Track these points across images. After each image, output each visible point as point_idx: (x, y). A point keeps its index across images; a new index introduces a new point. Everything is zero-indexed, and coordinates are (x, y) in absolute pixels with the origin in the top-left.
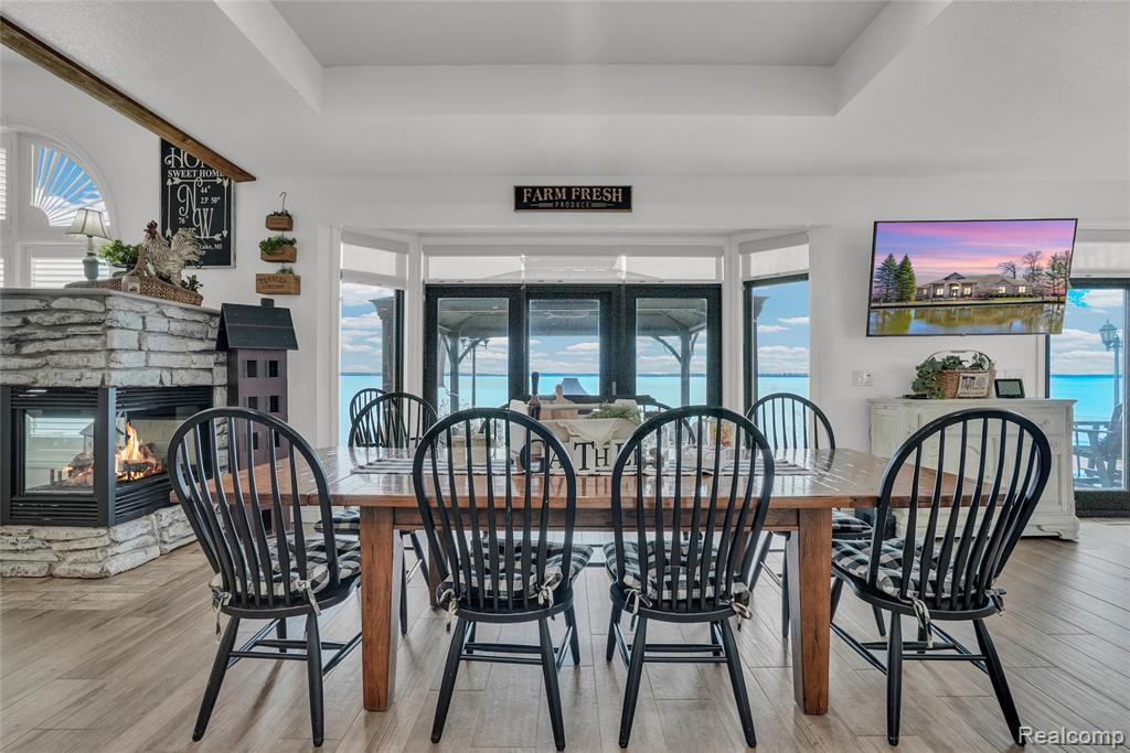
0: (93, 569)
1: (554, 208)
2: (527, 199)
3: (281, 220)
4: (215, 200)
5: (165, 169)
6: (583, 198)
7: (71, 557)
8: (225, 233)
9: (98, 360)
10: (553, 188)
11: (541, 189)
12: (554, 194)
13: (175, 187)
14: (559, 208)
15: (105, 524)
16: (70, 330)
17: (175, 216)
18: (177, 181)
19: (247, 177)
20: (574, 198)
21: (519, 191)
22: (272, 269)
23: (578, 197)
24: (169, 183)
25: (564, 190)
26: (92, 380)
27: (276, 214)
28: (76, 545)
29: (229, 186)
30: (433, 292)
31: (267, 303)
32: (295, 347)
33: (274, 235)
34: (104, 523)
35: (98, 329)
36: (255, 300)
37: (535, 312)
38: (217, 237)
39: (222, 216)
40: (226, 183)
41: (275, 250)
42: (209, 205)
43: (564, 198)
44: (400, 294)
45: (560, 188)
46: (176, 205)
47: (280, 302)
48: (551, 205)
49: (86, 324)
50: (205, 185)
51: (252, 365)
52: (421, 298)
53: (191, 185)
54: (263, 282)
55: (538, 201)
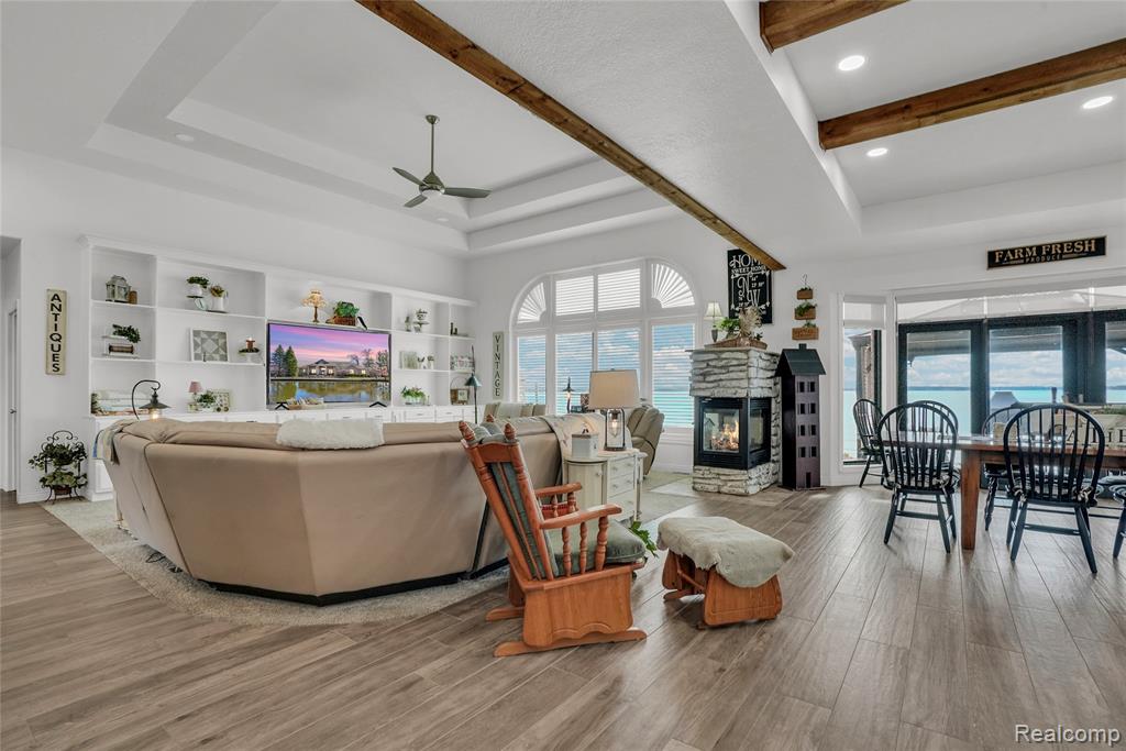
0: (742, 491)
1: (1025, 263)
2: (997, 260)
3: (805, 293)
4: (760, 284)
5: (730, 269)
6: (1054, 252)
7: (730, 484)
8: (768, 304)
9: (744, 383)
10: (1024, 249)
11: (1012, 251)
12: (1024, 253)
13: (736, 279)
14: (1030, 262)
15: (746, 469)
16: (731, 369)
17: (737, 296)
18: (737, 275)
19: (780, 267)
20: (1044, 253)
21: (991, 255)
22: (801, 324)
23: (1049, 253)
24: (732, 277)
25: (1034, 249)
26: (741, 394)
27: (802, 290)
28: (732, 478)
29: (770, 276)
30: (904, 330)
31: (802, 346)
32: (824, 373)
33: (801, 302)
34: (745, 467)
35: (745, 367)
36: (795, 345)
37: (993, 338)
38: (763, 307)
39: (765, 294)
40: (767, 274)
41: (805, 312)
42: (757, 288)
43: (1035, 254)
44: (877, 334)
45: (1031, 248)
46: (737, 289)
47: (810, 345)
48: (1022, 261)
49: (738, 365)
50: (754, 276)
51: (802, 384)
52: (895, 335)
53: (745, 277)
54: (797, 334)
55: (1009, 259)
